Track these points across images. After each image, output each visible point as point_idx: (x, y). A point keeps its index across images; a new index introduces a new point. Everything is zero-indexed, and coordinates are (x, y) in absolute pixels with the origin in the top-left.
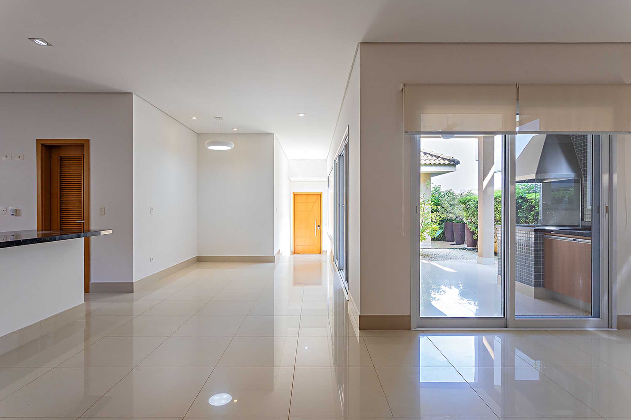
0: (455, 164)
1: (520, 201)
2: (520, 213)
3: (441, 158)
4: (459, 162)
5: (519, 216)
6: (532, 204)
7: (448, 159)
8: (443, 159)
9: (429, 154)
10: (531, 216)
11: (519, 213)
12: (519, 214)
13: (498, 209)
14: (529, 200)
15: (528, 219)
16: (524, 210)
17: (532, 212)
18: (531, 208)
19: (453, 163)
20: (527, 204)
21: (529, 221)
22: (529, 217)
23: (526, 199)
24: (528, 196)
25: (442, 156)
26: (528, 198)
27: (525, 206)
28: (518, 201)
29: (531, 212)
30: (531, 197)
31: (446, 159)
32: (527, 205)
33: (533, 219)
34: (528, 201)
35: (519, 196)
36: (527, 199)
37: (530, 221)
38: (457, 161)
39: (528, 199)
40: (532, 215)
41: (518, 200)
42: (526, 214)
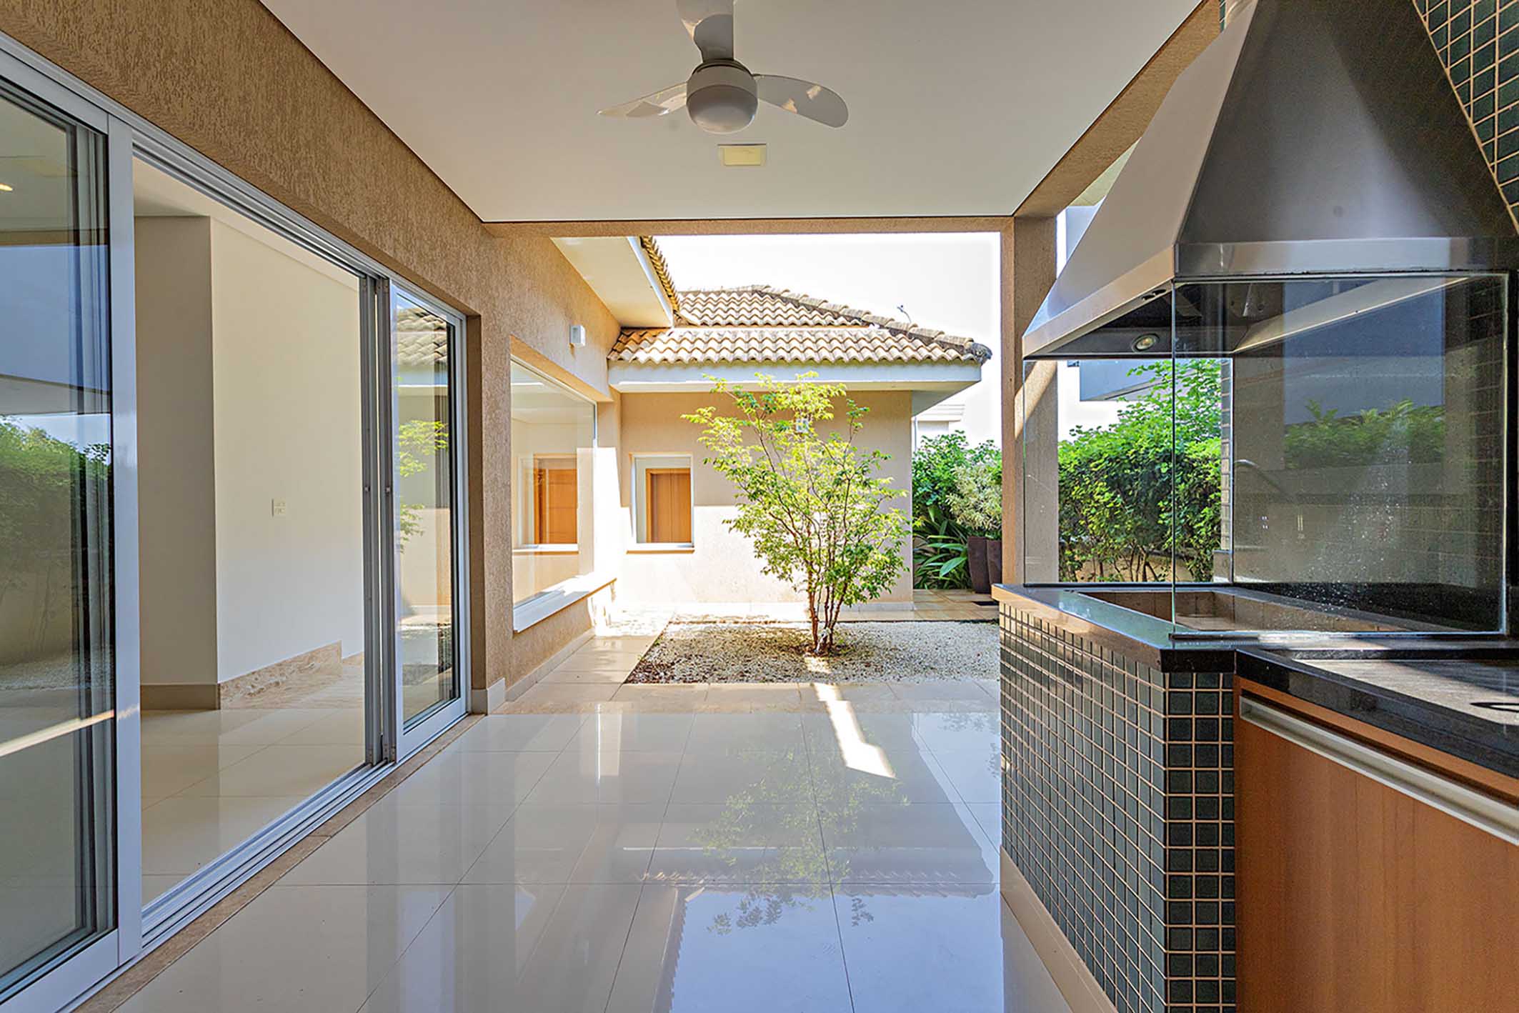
0: (975, 357)
1: (1164, 470)
2: (1165, 511)
3: (936, 342)
4: (988, 353)
5: (1161, 522)
6: (1209, 478)
7: (956, 345)
8: (943, 345)
9: (905, 333)
10: (1202, 524)
11: (1163, 512)
12: (1163, 516)
13: (1096, 497)
14: (1195, 465)
15: (1192, 536)
16: (1179, 503)
17: (1206, 510)
18: (1205, 495)
19: (970, 355)
20: (1189, 480)
21: (1197, 541)
22: (1195, 527)
23: (1186, 460)
24: (1194, 448)
25: (942, 337)
26: (1194, 456)
27: (1183, 484)
28: (1159, 469)
29: (1205, 507)
30: (1204, 453)
31: (952, 346)
32: (1191, 481)
33: (1209, 534)
34: (1194, 468)
35: (1160, 451)
36: (1189, 459)
37: (1201, 541)
38: (982, 348)
39: (1194, 461)
40: (1207, 519)
41: (1157, 467)
42: (1185, 517)
